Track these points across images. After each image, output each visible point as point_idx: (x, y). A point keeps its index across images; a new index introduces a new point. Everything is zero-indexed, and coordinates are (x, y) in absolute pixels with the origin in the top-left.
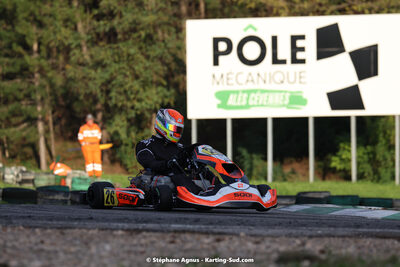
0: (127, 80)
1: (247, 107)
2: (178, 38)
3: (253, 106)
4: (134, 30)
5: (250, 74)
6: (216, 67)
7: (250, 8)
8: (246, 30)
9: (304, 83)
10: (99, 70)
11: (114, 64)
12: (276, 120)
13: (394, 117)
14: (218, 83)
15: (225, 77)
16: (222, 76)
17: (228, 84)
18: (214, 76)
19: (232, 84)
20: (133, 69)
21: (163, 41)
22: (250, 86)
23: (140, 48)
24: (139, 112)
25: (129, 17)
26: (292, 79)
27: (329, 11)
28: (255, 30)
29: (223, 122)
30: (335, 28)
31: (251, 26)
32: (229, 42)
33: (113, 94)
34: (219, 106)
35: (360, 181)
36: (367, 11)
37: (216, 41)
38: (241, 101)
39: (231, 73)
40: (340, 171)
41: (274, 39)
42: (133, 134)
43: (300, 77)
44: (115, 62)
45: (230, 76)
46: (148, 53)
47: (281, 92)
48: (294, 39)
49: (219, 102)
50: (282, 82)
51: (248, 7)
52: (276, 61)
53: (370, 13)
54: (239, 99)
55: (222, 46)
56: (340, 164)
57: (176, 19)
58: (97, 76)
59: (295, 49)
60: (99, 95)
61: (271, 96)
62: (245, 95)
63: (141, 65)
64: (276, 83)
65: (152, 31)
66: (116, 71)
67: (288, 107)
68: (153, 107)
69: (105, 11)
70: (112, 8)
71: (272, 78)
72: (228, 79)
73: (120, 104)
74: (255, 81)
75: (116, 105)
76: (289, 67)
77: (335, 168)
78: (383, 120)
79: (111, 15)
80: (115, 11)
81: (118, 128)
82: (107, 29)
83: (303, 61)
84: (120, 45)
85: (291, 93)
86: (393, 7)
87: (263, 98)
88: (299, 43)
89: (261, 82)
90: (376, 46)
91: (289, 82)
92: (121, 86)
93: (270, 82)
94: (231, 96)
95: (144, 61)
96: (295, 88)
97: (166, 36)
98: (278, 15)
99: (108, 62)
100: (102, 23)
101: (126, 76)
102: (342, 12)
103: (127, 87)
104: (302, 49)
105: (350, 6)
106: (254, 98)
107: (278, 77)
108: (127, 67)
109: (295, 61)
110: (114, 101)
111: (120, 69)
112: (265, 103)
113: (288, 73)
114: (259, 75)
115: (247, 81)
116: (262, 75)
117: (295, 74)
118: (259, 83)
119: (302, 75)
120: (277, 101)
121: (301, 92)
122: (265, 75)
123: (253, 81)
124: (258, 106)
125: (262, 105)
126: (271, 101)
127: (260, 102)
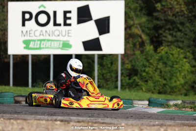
1: (40, 48)
3: (43, 48)
5: (42, 31)
6: (23, 27)
8: (40, 7)
9: (71, 36)
12: (55, 56)
14: (25, 36)
16: (27, 32)
17: (30, 36)
18: (22, 32)
19: (32, 37)
22: (42, 37)
26: (64, 34)
28: (45, 7)
29: (27, 56)
30: (87, 7)
32: (31, 14)
34: (25, 48)
37: (24, 13)
39: (31, 30)
41: (55, 13)
43: (68, 33)
45: (31, 32)
47: (58, 41)
48: (65, 13)
49: (25, 46)
50: (59, 36)
52: (55, 24)
54: (36, 44)
55: (27, 16)
59: (66, 18)
62: (39, 42)
64: (55, 36)
67: (62, 49)
71: (53, 33)
72: (30, 33)
74: (44, 35)
76: (63, 28)
78: (111, 56)
83: (70, 25)
85: (63, 41)
87: (48, 44)
88: (68, 15)
91: (62, 36)
93: (52, 36)
94: (32, 43)
96: (66, 39)
104: (70, 18)
106: (43, 44)
107: (57, 33)
109: (66, 24)
112: (49, 47)
113: (62, 31)
114: (46, 31)
115: (40, 35)
116: (48, 31)
117: (66, 31)
118: (46, 36)
119: (69, 32)
120: (56, 45)
121: (68, 41)
122: (50, 31)
123: (43, 35)
124: (46, 48)
125: (48, 48)
126: (52, 45)
127: (47, 46)
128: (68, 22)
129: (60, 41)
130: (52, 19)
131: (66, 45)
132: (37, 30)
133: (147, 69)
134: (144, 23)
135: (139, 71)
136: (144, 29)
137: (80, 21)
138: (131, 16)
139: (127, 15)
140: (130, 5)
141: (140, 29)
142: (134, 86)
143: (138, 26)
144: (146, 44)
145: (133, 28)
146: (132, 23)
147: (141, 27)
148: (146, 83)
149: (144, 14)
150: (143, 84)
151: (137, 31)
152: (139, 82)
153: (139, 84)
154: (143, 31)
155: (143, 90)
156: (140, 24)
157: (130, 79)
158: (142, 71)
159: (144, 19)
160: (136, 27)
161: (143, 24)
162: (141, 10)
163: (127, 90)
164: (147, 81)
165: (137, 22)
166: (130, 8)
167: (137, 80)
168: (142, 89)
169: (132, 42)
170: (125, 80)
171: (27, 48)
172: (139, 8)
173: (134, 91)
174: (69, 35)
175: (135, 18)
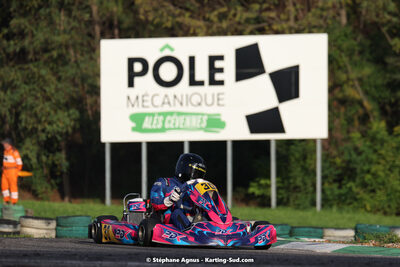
0: (37, 102)
1: (163, 130)
2: (91, 58)
3: (169, 129)
4: (46, 50)
5: (166, 96)
6: (131, 89)
7: (166, 28)
8: (162, 50)
9: (223, 105)
10: (9, 92)
11: (24, 86)
12: (192, 144)
13: (314, 141)
14: (133, 106)
15: (140, 99)
16: (137, 98)
17: (143, 106)
18: (128, 98)
19: (147, 107)
20: (45, 91)
21: (76, 62)
22: (166, 108)
23: (52, 69)
24: (49, 136)
25: (40, 36)
26: (209, 101)
27: (248, 30)
28: (172, 50)
29: (138, 145)
30: (255, 48)
31: (167, 46)
32: (144, 63)
33: (23, 116)
34: (134, 129)
35: (280, 208)
36: (287, 31)
37: (131, 61)
38: (157, 123)
39: (146, 95)
40: (259, 196)
41: (192, 60)
42: (44, 158)
43: (218, 99)
44: (26, 83)
45: (145, 98)
46: (60, 74)
47: (198, 114)
48: (212, 59)
49: (133, 125)
50: (199, 104)
51: (164, 26)
52: (193, 82)
53: (291, 33)
54: (155, 122)
55: (138, 67)
56: (259, 189)
57: (89, 39)
58: (6, 99)
59: (213, 70)
60: (8, 118)
61: (188, 119)
62: (161, 118)
63: (53, 87)
64: (193, 105)
65: (64, 51)
66: (26, 93)
67: (206, 130)
68: (64, 131)
69: (15, 31)
70: (23, 27)
71: (189, 99)
72: (143, 101)
73: (30, 127)
75: (25, 128)
76: (207, 89)
77: (253, 194)
78: (303, 143)
79: (22, 34)
80: (26, 31)
81: (28, 152)
82: (18, 50)
83: (221, 83)
84: (31, 66)
85: (209, 115)
86: (315, 27)
87: (179, 121)
88: (218, 64)
89: (178, 104)
90: (297, 67)
91: (207, 104)
92: (32, 108)
93: (187, 104)
94: (147, 119)
95: (56, 82)
96: (214, 110)
97: (78, 56)
98: (195, 34)
99: (18, 83)
100: (12, 42)
101: (37, 98)
102: (261, 31)
103: (38, 109)
104: (221, 70)
105: (270, 25)
106: (171, 121)
107: (196, 99)
108: (37, 88)
109: (213, 82)
110: (23, 124)
111: (30, 90)
112: (181, 126)
113: (206, 95)
114: (175, 97)
115: (163, 103)
116: (179, 97)
117: (213, 96)
118: (175, 105)
119: (221, 96)
120: (194, 124)
121: (219, 115)
122: (182, 96)
123: (169, 103)
124: (175, 129)
125: (179, 128)
126: (188, 124)
127: (177, 126)
128: (218, 77)
129: (203, 114)
130: (186, 71)
131: (215, 123)
132: (157, 95)
133: (374, 169)
134: (369, 77)
135: (358, 171)
136: (368, 88)
137: (241, 76)
138: (341, 64)
139: (335, 63)
140: (340, 42)
141: (359, 89)
142: (348, 201)
143: (356, 83)
144: (372, 119)
145: (345, 86)
146: (343, 77)
147: (362, 85)
148: (372, 194)
149: (368, 60)
150: (366, 196)
151: (354, 92)
152: (358, 194)
153: (358, 197)
154: (366, 93)
155: (366, 210)
156: (360, 80)
157: (340, 187)
158: (363, 171)
159: (368, 70)
160: (353, 86)
161: (365, 80)
162: (361, 53)
163: (335, 209)
164: (373, 191)
165: (353, 75)
166: (339, 48)
167: (355, 190)
168: (364, 207)
169: (345, 114)
170: (332, 190)
171: (138, 128)
172: (357, 48)
173: (348, 212)
174: (221, 102)
175: (349, 68)
